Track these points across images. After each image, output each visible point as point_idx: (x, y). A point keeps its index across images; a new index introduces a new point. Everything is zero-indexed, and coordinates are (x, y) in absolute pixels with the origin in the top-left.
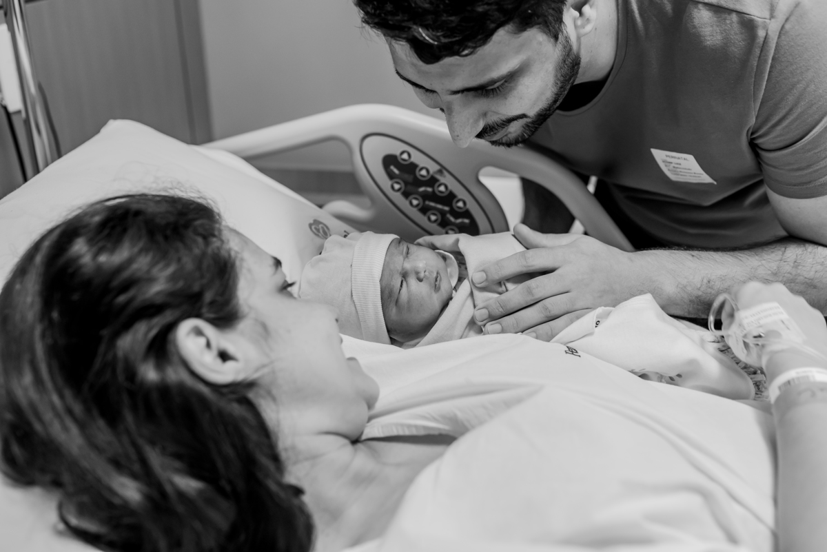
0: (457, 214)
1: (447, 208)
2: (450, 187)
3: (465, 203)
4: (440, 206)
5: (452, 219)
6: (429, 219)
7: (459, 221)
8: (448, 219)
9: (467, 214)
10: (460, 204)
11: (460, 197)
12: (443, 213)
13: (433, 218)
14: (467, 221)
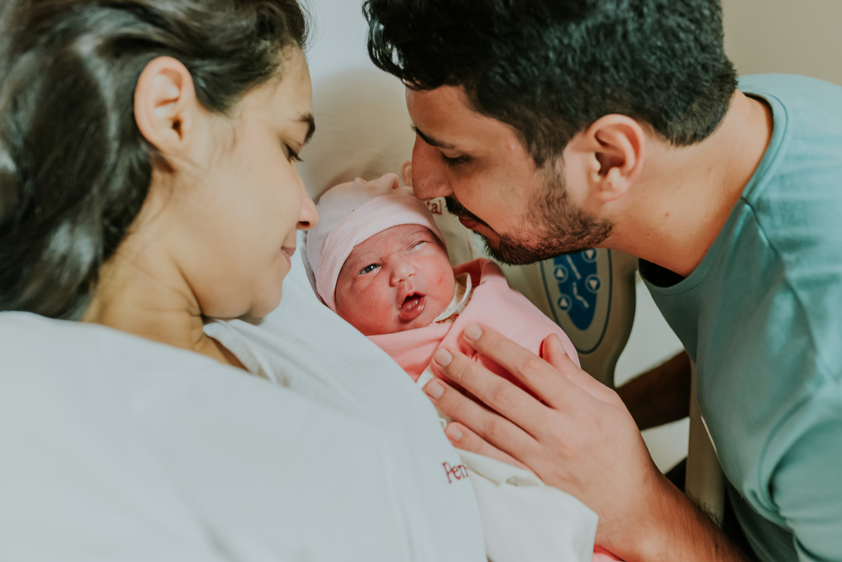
0: (583, 290)
1: (578, 276)
2: (597, 259)
3: (598, 286)
4: (574, 268)
5: (575, 291)
6: (556, 271)
7: (580, 298)
8: (572, 287)
9: (592, 298)
10: (594, 283)
11: (598, 276)
12: (571, 277)
13: (560, 274)
14: (586, 305)
